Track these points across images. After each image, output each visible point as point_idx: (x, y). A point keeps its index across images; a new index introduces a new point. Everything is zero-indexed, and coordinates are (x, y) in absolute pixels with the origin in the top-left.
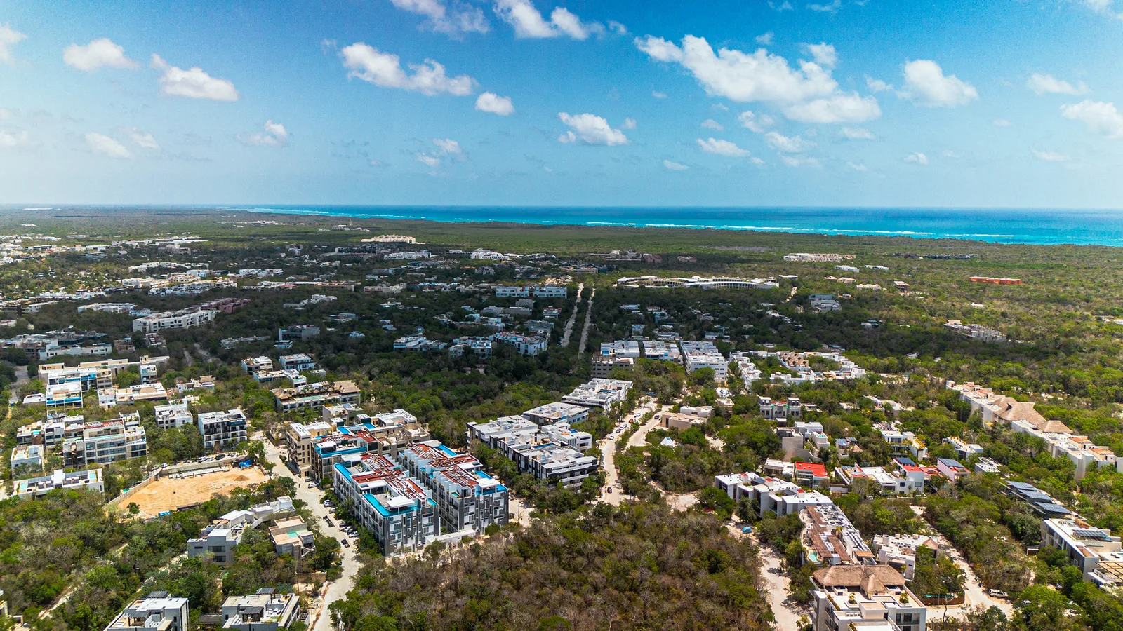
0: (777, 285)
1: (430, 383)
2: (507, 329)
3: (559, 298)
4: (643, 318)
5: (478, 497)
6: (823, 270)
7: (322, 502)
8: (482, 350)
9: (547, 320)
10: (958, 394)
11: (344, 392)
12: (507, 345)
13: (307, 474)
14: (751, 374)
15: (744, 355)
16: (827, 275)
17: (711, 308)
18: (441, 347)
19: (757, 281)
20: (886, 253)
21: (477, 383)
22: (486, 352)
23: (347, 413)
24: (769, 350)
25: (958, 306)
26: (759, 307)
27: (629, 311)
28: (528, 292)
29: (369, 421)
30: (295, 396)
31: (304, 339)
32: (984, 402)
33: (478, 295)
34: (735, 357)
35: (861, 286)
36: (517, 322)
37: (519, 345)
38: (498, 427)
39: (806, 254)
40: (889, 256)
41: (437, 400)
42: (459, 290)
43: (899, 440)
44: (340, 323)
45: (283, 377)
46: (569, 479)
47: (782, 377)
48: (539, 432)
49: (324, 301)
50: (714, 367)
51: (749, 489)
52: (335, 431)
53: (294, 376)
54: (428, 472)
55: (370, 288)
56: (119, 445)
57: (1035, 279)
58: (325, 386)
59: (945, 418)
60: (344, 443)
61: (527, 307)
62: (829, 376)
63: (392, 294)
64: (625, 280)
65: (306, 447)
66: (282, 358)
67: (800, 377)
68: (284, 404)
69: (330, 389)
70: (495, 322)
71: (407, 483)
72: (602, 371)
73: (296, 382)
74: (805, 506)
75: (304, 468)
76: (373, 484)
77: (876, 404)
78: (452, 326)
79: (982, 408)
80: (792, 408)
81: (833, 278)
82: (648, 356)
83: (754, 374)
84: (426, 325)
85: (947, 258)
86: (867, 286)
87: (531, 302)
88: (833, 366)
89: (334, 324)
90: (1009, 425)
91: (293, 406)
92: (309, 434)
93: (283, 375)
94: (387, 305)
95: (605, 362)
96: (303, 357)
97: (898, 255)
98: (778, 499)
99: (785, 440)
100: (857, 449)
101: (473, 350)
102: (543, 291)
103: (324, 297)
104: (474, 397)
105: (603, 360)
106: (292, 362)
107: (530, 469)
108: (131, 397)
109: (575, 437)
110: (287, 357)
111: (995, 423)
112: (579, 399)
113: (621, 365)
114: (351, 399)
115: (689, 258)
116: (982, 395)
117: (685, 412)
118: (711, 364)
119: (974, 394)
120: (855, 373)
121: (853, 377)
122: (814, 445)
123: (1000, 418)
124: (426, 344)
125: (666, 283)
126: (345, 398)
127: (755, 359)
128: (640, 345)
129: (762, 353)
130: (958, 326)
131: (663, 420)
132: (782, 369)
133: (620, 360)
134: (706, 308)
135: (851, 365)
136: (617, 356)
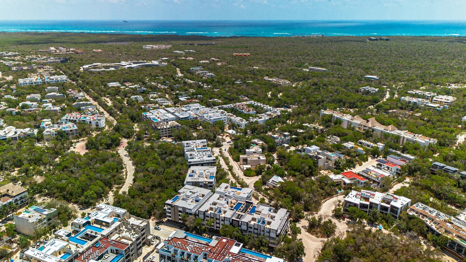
0: (166, 63)
2: (64, 111)
4: (132, 91)
6: (171, 54)
8: (71, 131)
10: (331, 116)
12: (82, 123)
15: (219, 109)
16: (177, 57)
17: (158, 81)
18: (36, 131)
19: (155, 63)
22: (74, 132)
23: (45, 217)
24: (223, 104)
27: (118, 87)
28: (41, 81)
29: (88, 223)
34: (216, 110)
35: (201, 62)
36: (64, 104)
37: (90, 122)
38: (191, 200)
39: (150, 46)
43: (352, 147)
47: (256, 120)
50: (221, 120)
51: (364, 202)
62: (270, 115)
64: (87, 66)
67: (261, 118)
70: (50, 106)
72: (164, 132)
78: (19, 114)
79: (349, 123)
80: (287, 138)
81: (183, 58)
83: (241, 120)
86: (204, 61)
87: (56, 88)
88: (263, 109)
92: (57, 259)
95: (165, 127)
97: (186, 44)
99: (318, 160)
100: (348, 158)
101: (64, 132)
102: (51, 79)
105: (162, 125)
107: (250, 230)
109: (247, 194)
111: (359, 128)
112: (199, 160)
113: (174, 127)
114: (21, 198)
115: (100, 50)
116: (341, 115)
117: (250, 153)
118: (219, 119)
119: (337, 115)
120: (278, 111)
121: (280, 114)
122: (329, 160)
123: (364, 126)
124: (21, 132)
125: (112, 67)
126: (16, 199)
127: (227, 110)
128: (168, 112)
129: (224, 106)
130: (270, 79)
131: (241, 160)
132: (249, 115)
133: (171, 124)
134: (155, 81)
135: (269, 107)
136: (166, 121)
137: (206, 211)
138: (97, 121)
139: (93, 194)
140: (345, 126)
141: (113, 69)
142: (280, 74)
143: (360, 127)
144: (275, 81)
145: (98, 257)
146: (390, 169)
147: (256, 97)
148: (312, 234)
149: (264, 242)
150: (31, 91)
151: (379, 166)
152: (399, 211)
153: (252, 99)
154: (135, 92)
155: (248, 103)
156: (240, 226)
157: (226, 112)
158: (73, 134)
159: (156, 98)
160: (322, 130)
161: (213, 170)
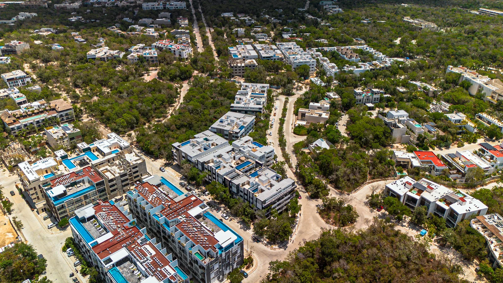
1: (125, 94)
2: (161, 37)
3: (182, 9)
4: (239, 23)
5: (221, 255)
7: (64, 250)
8: (151, 57)
9: (183, 28)
10: (459, 76)
11: (59, 110)
12: (166, 51)
13: (44, 210)
14: (331, 68)
15: (317, 51)
18: (122, 55)
21: (160, 92)
22: (155, 59)
23: (67, 135)
24: (326, 46)
26: (299, 12)
27: (229, 18)
28: (162, 6)
29: (89, 149)
30: (19, 118)
31: (19, 54)
32: (478, 81)
33: (131, 9)
34: (312, 52)
36: (165, 31)
37: (174, 51)
38: (199, 147)
41: (136, 112)
42: (117, 6)
43: (459, 121)
44: (44, 37)
45: (7, 96)
46: (278, 203)
47: (352, 69)
48: (233, 150)
49: (28, 18)
50: (308, 64)
51: (414, 195)
52: (61, 164)
53: (15, 95)
54: (162, 223)
55: (58, 5)
58: (43, 104)
60: (73, 184)
61: (166, 18)
62: (375, 65)
63: (74, 10)
65: (37, 188)
66: (3, 75)
67: (361, 67)
68: (11, 127)
69: (47, 108)
70: (151, 31)
71: (148, 247)
72: (238, 71)
73: (18, 100)
75: (40, 204)
76: (116, 256)
78: (122, 36)
79: (481, 88)
80: (375, 96)
82: (264, 57)
83: (333, 67)
84: (105, 35)
87: (168, 14)
89: (39, 38)
91: (19, 128)
92: (37, 177)
93: (6, 94)
94: (73, 19)
95: (239, 65)
96: (19, 73)
98: (443, 205)
99: (395, 130)
100: (441, 133)
101: (145, 58)
102: (171, 5)
103: (27, 14)
105: (237, 63)
106: (12, 79)
107: (240, 193)
109: (263, 154)
110: (7, 74)
111: (492, 97)
112: (243, 106)
113: (250, 66)
114: (67, 114)
116: (474, 76)
117: (314, 108)
118: (306, 62)
119: (468, 75)
120: (389, 62)
121: (390, 65)
122: (412, 132)
123: (500, 95)
124: (110, 54)
126: (62, 115)
127: (325, 53)
128: (255, 48)
129: (326, 49)
130: (411, 21)
131: (300, 115)
132: (347, 62)
133: (247, 61)
134: (271, 14)
135: (381, 55)
136: (244, 58)
137: (204, 162)
138: (180, 50)
139: (123, 122)
140: (474, 91)
142: (433, 14)
143: (494, 95)
144: (416, 23)
145: (69, 184)
146: (495, 159)
147: (375, 42)
148: (323, 218)
149: (247, 211)
150: (148, 16)
151: (481, 152)
152: (459, 218)
153: (368, 43)
154: (242, 24)
155: (358, 47)
156: (231, 187)
157: (321, 55)
158: (153, 61)
159: (259, 32)
160: (434, 93)
161: (249, 119)
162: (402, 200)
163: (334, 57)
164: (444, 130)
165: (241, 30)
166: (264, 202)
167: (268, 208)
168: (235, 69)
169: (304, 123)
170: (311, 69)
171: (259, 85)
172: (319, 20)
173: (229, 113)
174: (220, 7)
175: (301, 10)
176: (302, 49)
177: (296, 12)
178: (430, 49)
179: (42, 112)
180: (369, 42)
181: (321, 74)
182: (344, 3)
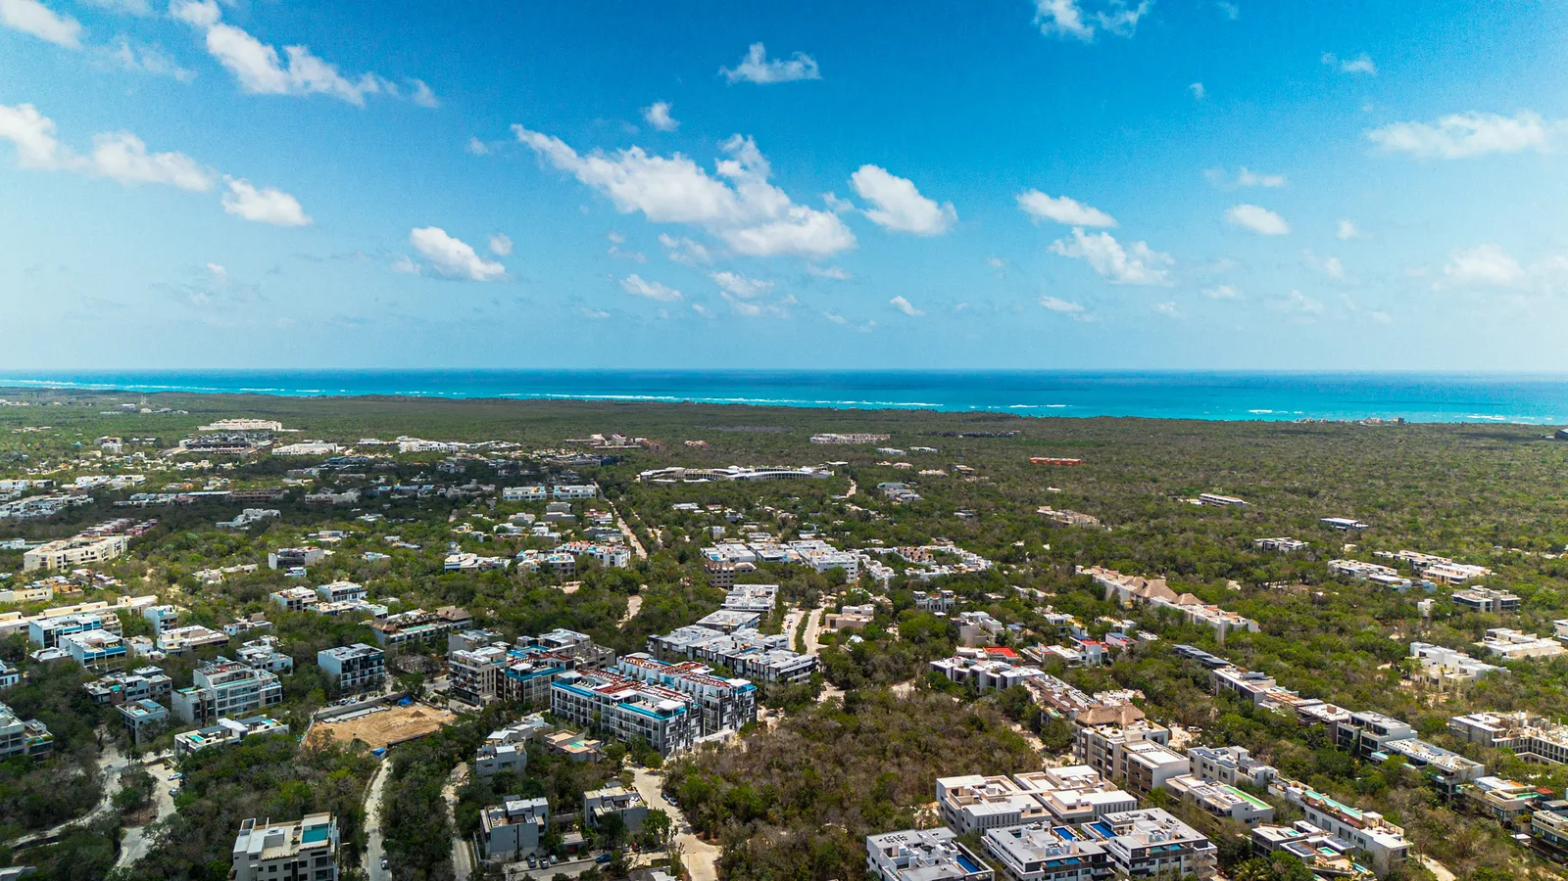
0: (833, 473)
2: (565, 539)
4: (712, 519)
5: (734, 697)
6: (866, 455)
8: (564, 565)
9: (604, 525)
10: (1090, 577)
11: (454, 618)
12: (586, 556)
14: (882, 572)
15: (862, 553)
16: (875, 461)
17: (783, 504)
18: (507, 562)
19: (807, 470)
20: (921, 431)
22: (569, 568)
23: (486, 639)
24: (880, 546)
25: (1036, 491)
26: (834, 501)
27: (691, 511)
28: (546, 494)
29: (537, 642)
30: (398, 627)
32: (1117, 583)
33: (478, 500)
34: (853, 554)
35: (924, 472)
36: (569, 530)
37: (602, 557)
38: (686, 637)
39: (834, 435)
40: (925, 434)
42: (442, 496)
43: (1062, 621)
44: (333, 544)
45: (350, 609)
46: (795, 677)
47: (918, 572)
48: (733, 639)
49: (270, 517)
50: (844, 566)
51: (965, 671)
52: (506, 655)
55: (311, 496)
56: (252, 691)
57: (1094, 460)
58: (423, 614)
59: (1090, 600)
60: (536, 664)
61: (562, 510)
62: (960, 569)
64: (650, 473)
65: (486, 674)
66: (324, 587)
67: (934, 571)
68: (392, 637)
69: (434, 617)
70: (543, 532)
71: (658, 690)
72: (722, 579)
73: (378, 612)
74: (1025, 678)
77: (1018, 591)
79: (1117, 590)
80: (948, 601)
81: (887, 464)
82: (767, 559)
83: (886, 571)
85: (989, 436)
86: (930, 472)
87: (564, 505)
88: (958, 560)
90: (1147, 601)
91: (401, 639)
92: (487, 659)
93: (349, 607)
94: (368, 518)
95: (725, 569)
96: (347, 584)
97: (934, 433)
98: (995, 675)
99: (963, 628)
100: (1029, 632)
101: (552, 565)
102: (564, 491)
103: (260, 511)
104: (608, 614)
105: (722, 567)
106: (342, 592)
108: (181, 644)
110: (327, 586)
112: (740, 605)
113: (744, 570)
115: (701, 442)
116: (1111, 576)
117: (847, 611)
118: (840, 564)
119: (1104, 576)
120: (983, 564)
121: (985, 569)
122: (988, 631)
123: (1138, 596)
124: (484, 562)
125: (701, 476)
127: (875, 556)
128: (749, 548)
129: (877, 550)
130: (1051, 513)
131: (828, 622)
132: (912, 565)
133: (739, 564)
134: (776, 504)
135: (974, 557)
136: (733, 560)
137: (697, 648)
138: (613, 555)
140: (1109, 595)
141: (703, 480)
144: (1057, 517)
147: (973, 542)
150: (520, 509)
152: (1009, 683)
153: (958, 543)
154: (719, 520)
155: (936, 548)
156: (734, 667)
157: (868, 557)
158: (565, 571)
159: (753, 531)
160: (1046, 598)
161: (750, 616)
162: (949, 675)
163: (891, 560)
164: (1035, 629)
165: (719, 530)
166: (778, 669)
167: (783, 678)
168: (716, 574)
169: (834, 630)
170: (850, 576)
171: (762, 586)
172: (873, 513)
173: (719, 612)
174: (668, 494)
175: (837, 497)
176: (834, 549)
177: (828, 501)
178: (1066, 552)
179: (426, 623)
180: (961, 542)
181: (867, 578)
182: (929, 488)
